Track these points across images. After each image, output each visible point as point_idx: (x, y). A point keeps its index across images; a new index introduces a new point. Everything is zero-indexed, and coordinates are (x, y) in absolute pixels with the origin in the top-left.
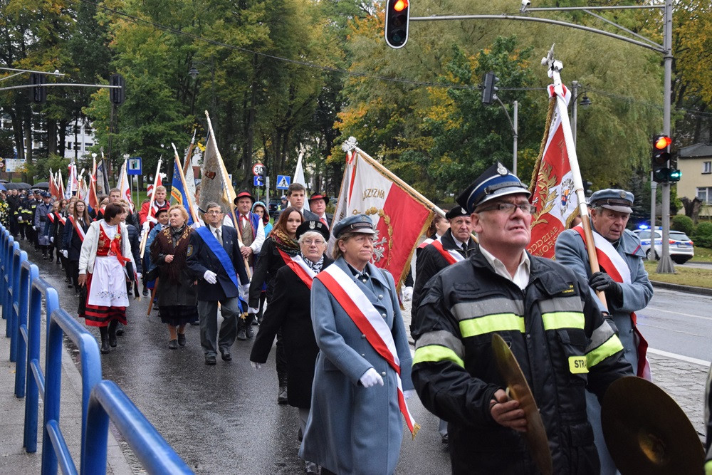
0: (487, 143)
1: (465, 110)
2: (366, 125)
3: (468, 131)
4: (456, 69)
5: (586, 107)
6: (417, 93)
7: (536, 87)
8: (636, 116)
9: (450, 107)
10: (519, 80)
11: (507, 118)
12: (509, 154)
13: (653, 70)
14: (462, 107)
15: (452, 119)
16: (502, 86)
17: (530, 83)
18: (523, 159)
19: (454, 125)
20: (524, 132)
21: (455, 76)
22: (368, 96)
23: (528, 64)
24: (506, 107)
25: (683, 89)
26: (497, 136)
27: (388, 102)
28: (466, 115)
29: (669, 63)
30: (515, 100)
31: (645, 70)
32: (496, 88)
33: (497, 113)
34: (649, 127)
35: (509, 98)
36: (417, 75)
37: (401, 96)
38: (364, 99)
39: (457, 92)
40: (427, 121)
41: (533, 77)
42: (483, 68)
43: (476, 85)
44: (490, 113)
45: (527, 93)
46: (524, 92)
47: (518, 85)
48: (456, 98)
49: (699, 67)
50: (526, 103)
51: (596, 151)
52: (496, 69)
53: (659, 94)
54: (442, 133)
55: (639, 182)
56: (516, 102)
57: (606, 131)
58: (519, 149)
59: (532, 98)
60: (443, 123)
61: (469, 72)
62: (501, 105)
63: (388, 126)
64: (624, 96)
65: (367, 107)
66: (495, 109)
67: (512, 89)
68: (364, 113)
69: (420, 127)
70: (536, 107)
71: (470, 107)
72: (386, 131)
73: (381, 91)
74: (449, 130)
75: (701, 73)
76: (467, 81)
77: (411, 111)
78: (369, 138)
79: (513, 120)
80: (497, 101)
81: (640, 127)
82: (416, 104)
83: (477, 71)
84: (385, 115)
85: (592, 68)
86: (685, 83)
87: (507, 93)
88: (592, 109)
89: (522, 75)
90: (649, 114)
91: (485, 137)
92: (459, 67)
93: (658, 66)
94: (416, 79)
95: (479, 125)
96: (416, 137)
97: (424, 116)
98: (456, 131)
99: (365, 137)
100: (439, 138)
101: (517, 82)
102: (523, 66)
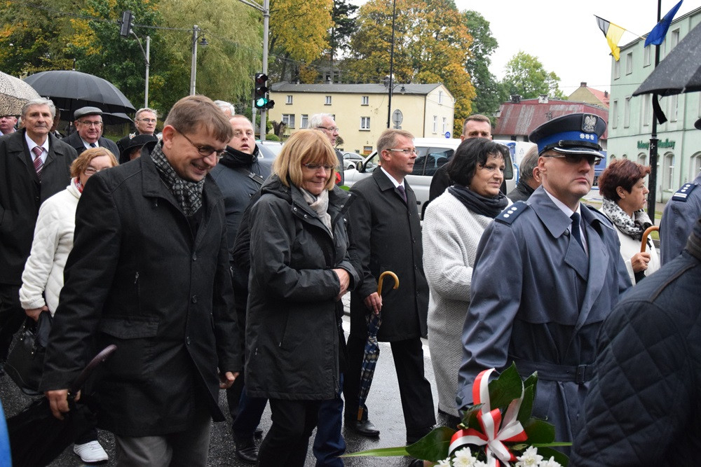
0: (123, 69)
1: (103, 39)
2: (11, 45)
3: (107, 57)
4: (97, 5)
5: (204, 47)
6: (61, 21)
7: (164, 27)
8: (240, 57)
9: (91, 37)
10: (150, 20)
11: (140, 50)
12: (142, 79)
13: (254, 24)
14: (101, 37)
15: (93, 46)
16: (136, 23)
17: (160, 23)
18: (153, 84)
19: (94, 52)
20: (154, 62)
21: (96, 11)
22: (14, 18)
23: (158, 8)
24: (140, 40)
25: (274, 40)
26: (131, 64)
27: (34, 26)
28: (105, 44)
29: (267, 20)
30: (148, 35)
31: (248, 22)
32: (132, 24)
33: (132, 44)
34: (250, 67)
35: (142, 33)
36: (63, 6)
37: (46, 22)
38: (10, 20)
39: (97, 25)
40: (70, 46)
41: (162, 18)
42: (121, 7)
43: (114, 20)
44: (126, 45)
45: (157, 31)
46: (154, 30)
47: (149, 24)
48: (96, 30)
49: (285, 25)
50: (156, 39)
51: (210, 82)
52: (131, 9)
53: (257, 42)
54: (84, 58)
55: (242, 107)
56: (148, 37)
57: (218, 67)
58: (150, 75)
59: (161, 35)
60: (84, 49)
61: (108, 9)
62: (135, 38)
63: (33, 47)
64: (233, 40)
65: (13, 28)
66: (130, 41)
67: (144, 26)
68: (9, 33)
69: (64, 50)
70: (164, 43)
71: (108, 37)
72: (32, 51)
73: (27, 15)
74: (89, 56)
75: (286, 30)
76: (107, 16)
77: (55, 35)
78: (15, 56)
79: (146, 51)
80: (132, 35)
81: (244, 65)
82: (60, 30)
83: (114, 8)
84: (30, 37)
85: (209, 17)
86: (275, 36)
87: (141, 28)
88: (208, 48)
89: (152, 15)
90: (250, 57)
91: (121, 64)
92: (100, 3)
93: (257, 21)
94: (61, 9)
95: (116, 53)
96: (59, 59)
97: (67, 42)
98: (96, 57)
99: (11, 54)
100: (81, 61)
101: (148, 21)
102: (154, 8)
